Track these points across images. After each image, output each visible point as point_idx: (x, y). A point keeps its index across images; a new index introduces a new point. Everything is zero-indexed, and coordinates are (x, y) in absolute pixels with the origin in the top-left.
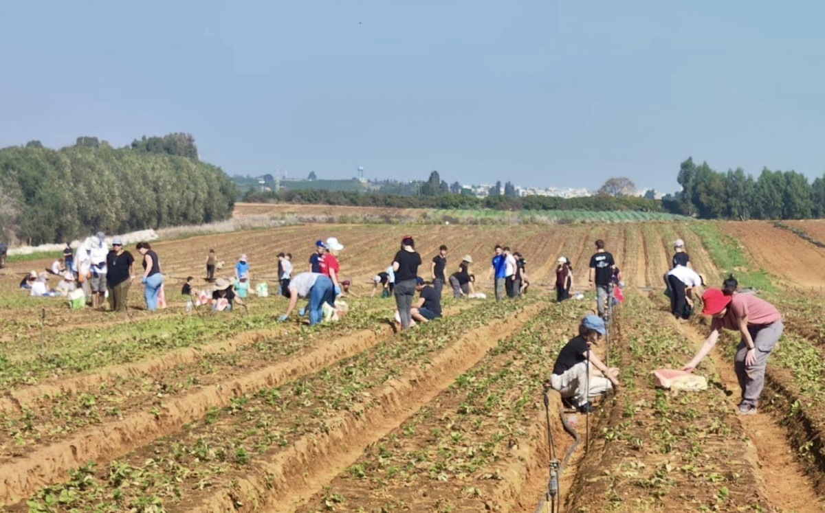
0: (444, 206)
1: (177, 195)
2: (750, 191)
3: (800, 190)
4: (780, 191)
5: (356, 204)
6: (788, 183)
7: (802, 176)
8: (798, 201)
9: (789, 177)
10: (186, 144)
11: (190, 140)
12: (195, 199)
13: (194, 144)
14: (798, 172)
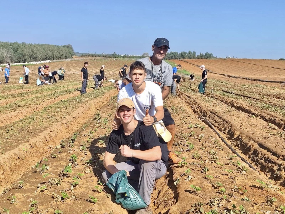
0: (116, 57)
1: (58, 53)
2: (169, 55)
3: (177, 55)
4: (174, 55)
5: (100, 57)
6: (175, 54)
7: (177, 53)
8: (177, 57)
9: (175, 53)
10: (70, 46)
11: (71, 46)
12: (63, 54)
13: (72, 46)
14: (177, 52)
